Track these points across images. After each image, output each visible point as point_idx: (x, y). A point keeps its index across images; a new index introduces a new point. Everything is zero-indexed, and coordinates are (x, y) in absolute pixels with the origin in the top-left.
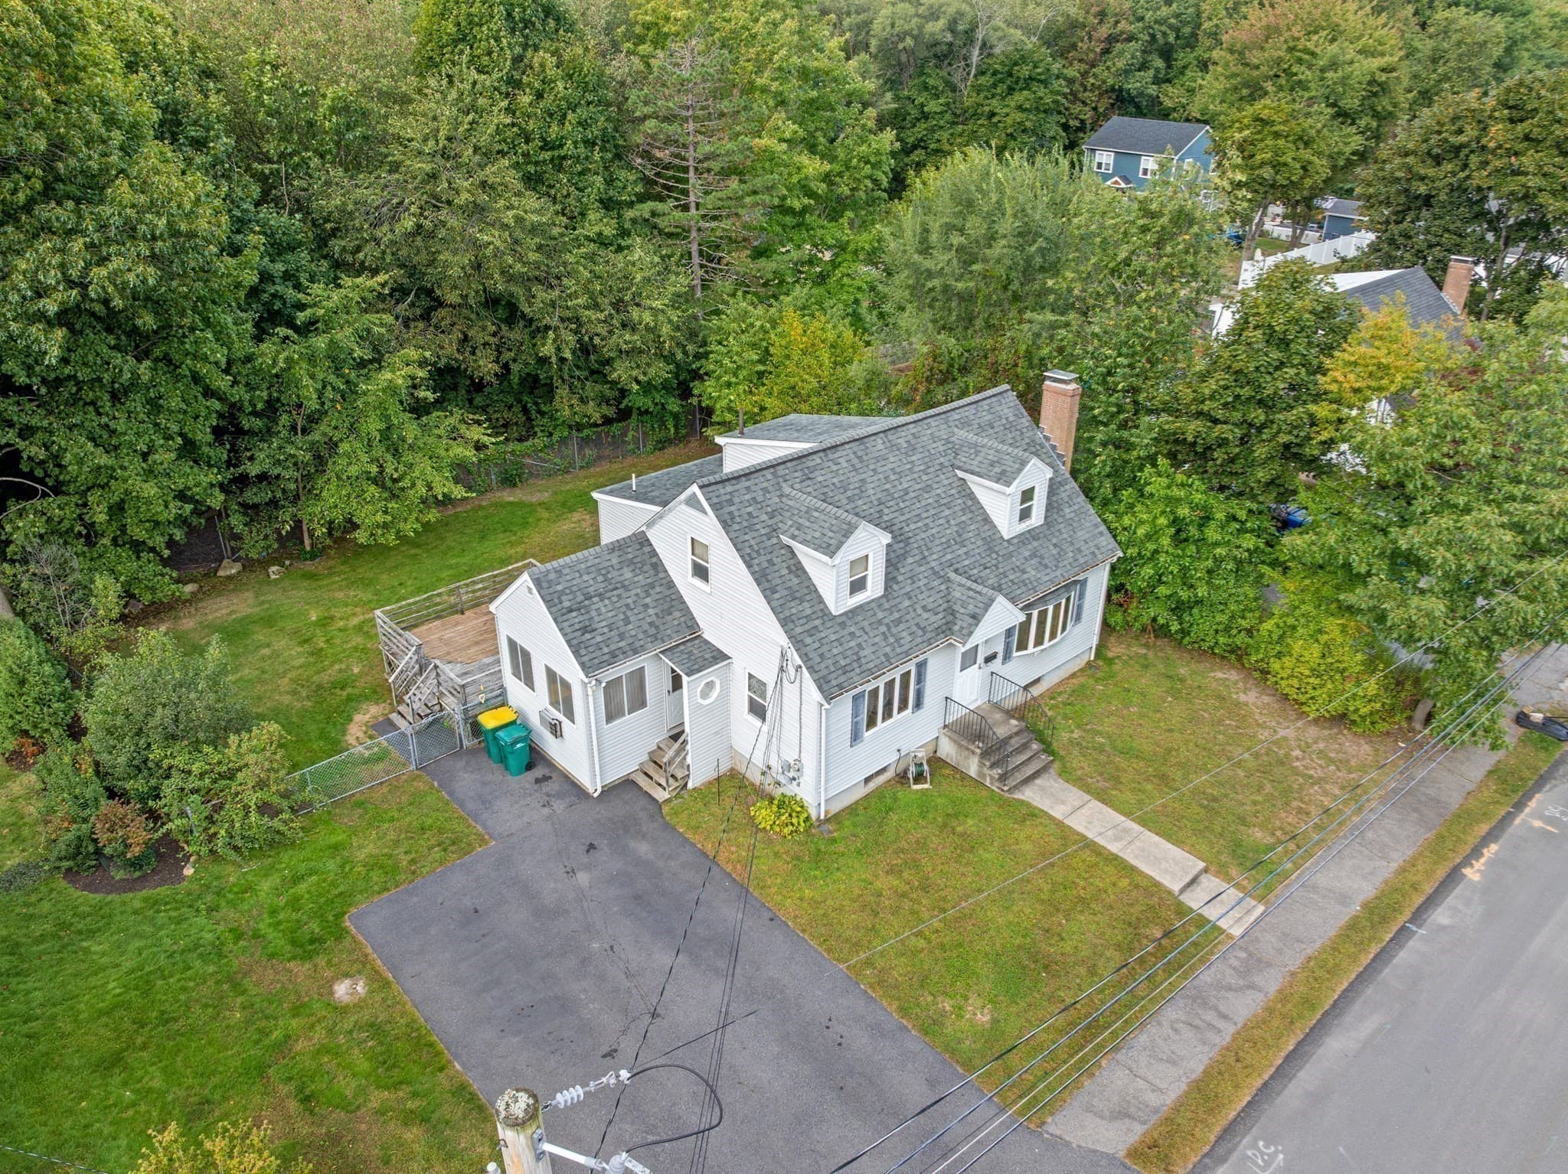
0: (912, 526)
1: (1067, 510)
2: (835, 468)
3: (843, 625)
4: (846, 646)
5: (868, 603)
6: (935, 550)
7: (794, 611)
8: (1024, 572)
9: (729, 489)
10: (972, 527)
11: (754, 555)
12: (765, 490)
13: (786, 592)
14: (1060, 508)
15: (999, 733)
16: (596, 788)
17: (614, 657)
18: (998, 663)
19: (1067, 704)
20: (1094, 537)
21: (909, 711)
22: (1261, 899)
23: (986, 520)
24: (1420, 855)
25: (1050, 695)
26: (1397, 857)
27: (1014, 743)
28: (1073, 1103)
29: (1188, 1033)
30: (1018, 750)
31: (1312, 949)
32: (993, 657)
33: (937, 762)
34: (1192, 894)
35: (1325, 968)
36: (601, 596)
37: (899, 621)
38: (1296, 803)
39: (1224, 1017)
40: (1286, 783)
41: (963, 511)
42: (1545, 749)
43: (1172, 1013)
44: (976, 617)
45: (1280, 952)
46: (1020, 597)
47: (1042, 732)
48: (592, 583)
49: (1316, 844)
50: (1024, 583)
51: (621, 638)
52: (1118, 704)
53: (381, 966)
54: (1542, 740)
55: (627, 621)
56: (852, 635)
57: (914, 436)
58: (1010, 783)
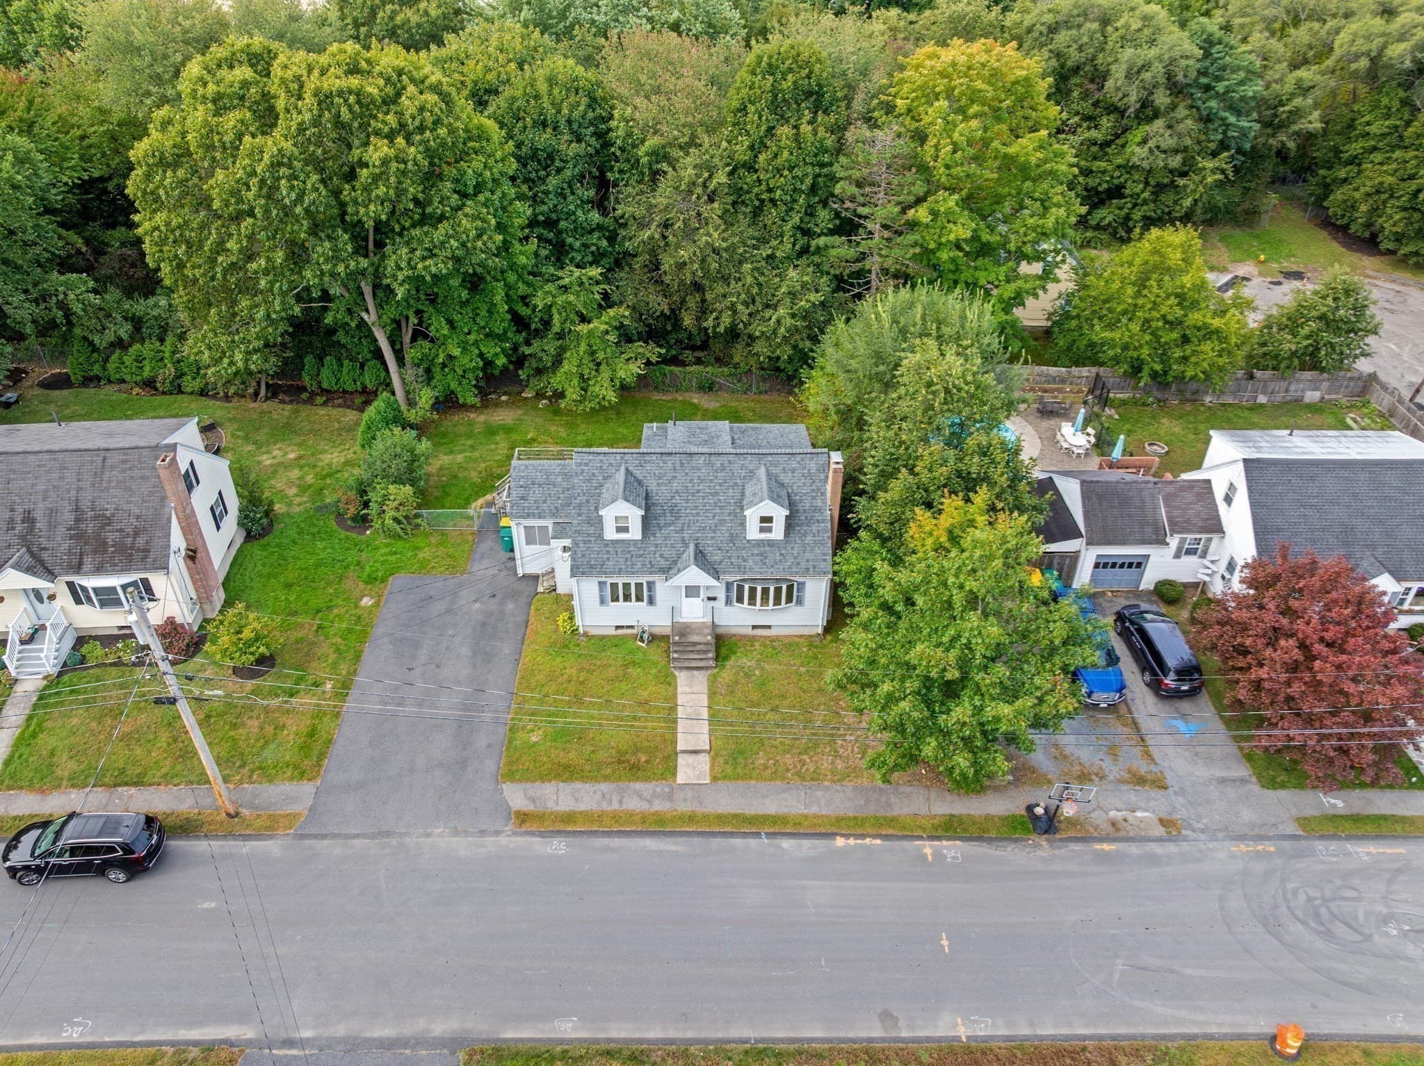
0: (687, 511)
1: (809, 538)
3: (606, 545)
4: (600, 556)
5: (629, 541)
6: (693, 528)
7: (584, 529)
8: (745, 561)
9: (591, 457)
10: (730, 525)
12: (611, 465)
14: (805, 535)
15: (695, 638)
16: (520, 572)
17: (528, 516)
18: (720, 603)
19: (774, 648)
20: (817, 560)
21: (645, 603)
22: (715, 779)
23: (743, 524)
24: (827, 817)
25: (773, 639)
26: (814, 810)
27: (698, 648)
28: (523, 785)
29: (598, 797)
30: (699, 652)
31: (700, 810)
32: (714, 599)
33: (665, 638)
34: (686, 756)
35: (691, 818)
36: (540, 485)
37: (641, 556)
38: (805, 757)
39: (621, 802)
40: (816, 745)
41: (730, 514)
42: (1015, 828)
43: (604, 786)
44: (679, 571)
45: (685, 800)
46: (730, 573)
47: (735, 653)
48: (540, 478)
49: (783, 778)
50: (739, 567)
51: (538, 508)
52: (798, 662)
53: (383, 599)
54: (1023, 823)
55: (545, 502)
56: (608, 552)
57: (729, 462)
58: (679, 665)
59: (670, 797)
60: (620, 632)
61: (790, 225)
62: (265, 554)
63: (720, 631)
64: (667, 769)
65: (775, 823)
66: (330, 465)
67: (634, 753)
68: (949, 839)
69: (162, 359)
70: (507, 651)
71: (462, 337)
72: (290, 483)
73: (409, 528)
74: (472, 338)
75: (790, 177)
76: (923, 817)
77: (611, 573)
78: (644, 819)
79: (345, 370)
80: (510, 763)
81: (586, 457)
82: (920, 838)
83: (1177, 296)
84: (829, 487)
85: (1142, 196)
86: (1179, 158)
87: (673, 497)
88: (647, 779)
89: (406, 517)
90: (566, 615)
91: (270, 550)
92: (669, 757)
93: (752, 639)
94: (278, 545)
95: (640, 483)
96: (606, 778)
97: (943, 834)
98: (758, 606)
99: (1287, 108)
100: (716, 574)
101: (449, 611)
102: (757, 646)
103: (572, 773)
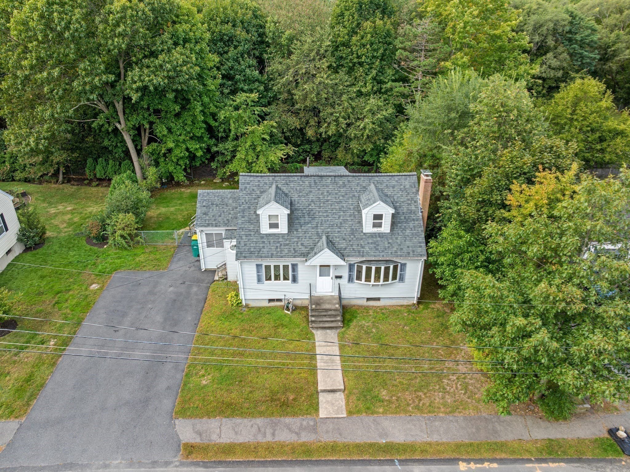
0: (320, 214)
1: (408, 231)
2: (302, 183)
3: (262, 238)
4: (257, 245)
5: (279, 234)
6: (324, 225)
7: (246, 226)
8: (363, 247)
9: (252, 179)
10: (350, 223)
11: (245, 203)
12: (266, 183)
13: (247, 219)
14: (405, 229)
15: (327, 306)
16: (203, 268)
17: (208, 225)
18: (344, 281)
19: (383, 314)
20: (415, 247)
21: (290, 281)
22: (350, 413)
23: (360, 222)
24: (448, 444)
25: (382, 308)
26: (435, 438)
27: (330, 313)
28: (193, 421)
29: (254, 430)
30: (330, 316)
31: (340, 440)
32: (340, 277)
33: (305, 308)
34: (325, 394)
35: (334, 448)
36: (217, 205)
37: (287, 245)
38: (421, 394)
39: (273, 434)
40: (428, 384)
41: (350, 216)
42: (605, 450)
43: (260, 421)
44: (316, 254)
45: (327, 432)
46: (353, 256)
47: (356, 317)
48: (217, 200)
49: (406, 411)
50: (359, 252)
51: (215, 220)
52: (402, 323)
53: (106, 285)
54: (611, 446)
55: (220, 216)
56: (264, 242)
57: (349, 181)
58: (314, 325)
59: (314, 429)
60: (272, 304)
61: (370, 77)
62: (34, 259)
63: (344, 302)
64: (311, 405)
65: (405, 451)
66: (90, 213)
67: (284, 393)
68: (554, 461)
69: (4, 162)
70: (190, 319)
71: (176, 138)
72: (64, 222)
73: (131, 243)
74: (182, 137)
75: (370, 49)
76: (527, 442)
77: (265, 257)
78: (293, 449)
79: (110, 166)
80: (183, 402)
81: (248, 178)
82: (529, 461)
83: (597, 112)
84: (420, 197)
85: (542, 92)
86: (561, 72)
87: (310, 205)
88: (294, 415)
89: (130, 235)
90: (233, 293)
91: (38, 256)
92: (312, 395)
93: (367, 308)
94: (44, 254)
95: (286, 195)
96: (261, 414)
97: (547, 456)
98: (372, 282)
99: (613, 49)
100: (342, 256)
101: (151, 293)
102: (371, 312)
103: (233, 410)
